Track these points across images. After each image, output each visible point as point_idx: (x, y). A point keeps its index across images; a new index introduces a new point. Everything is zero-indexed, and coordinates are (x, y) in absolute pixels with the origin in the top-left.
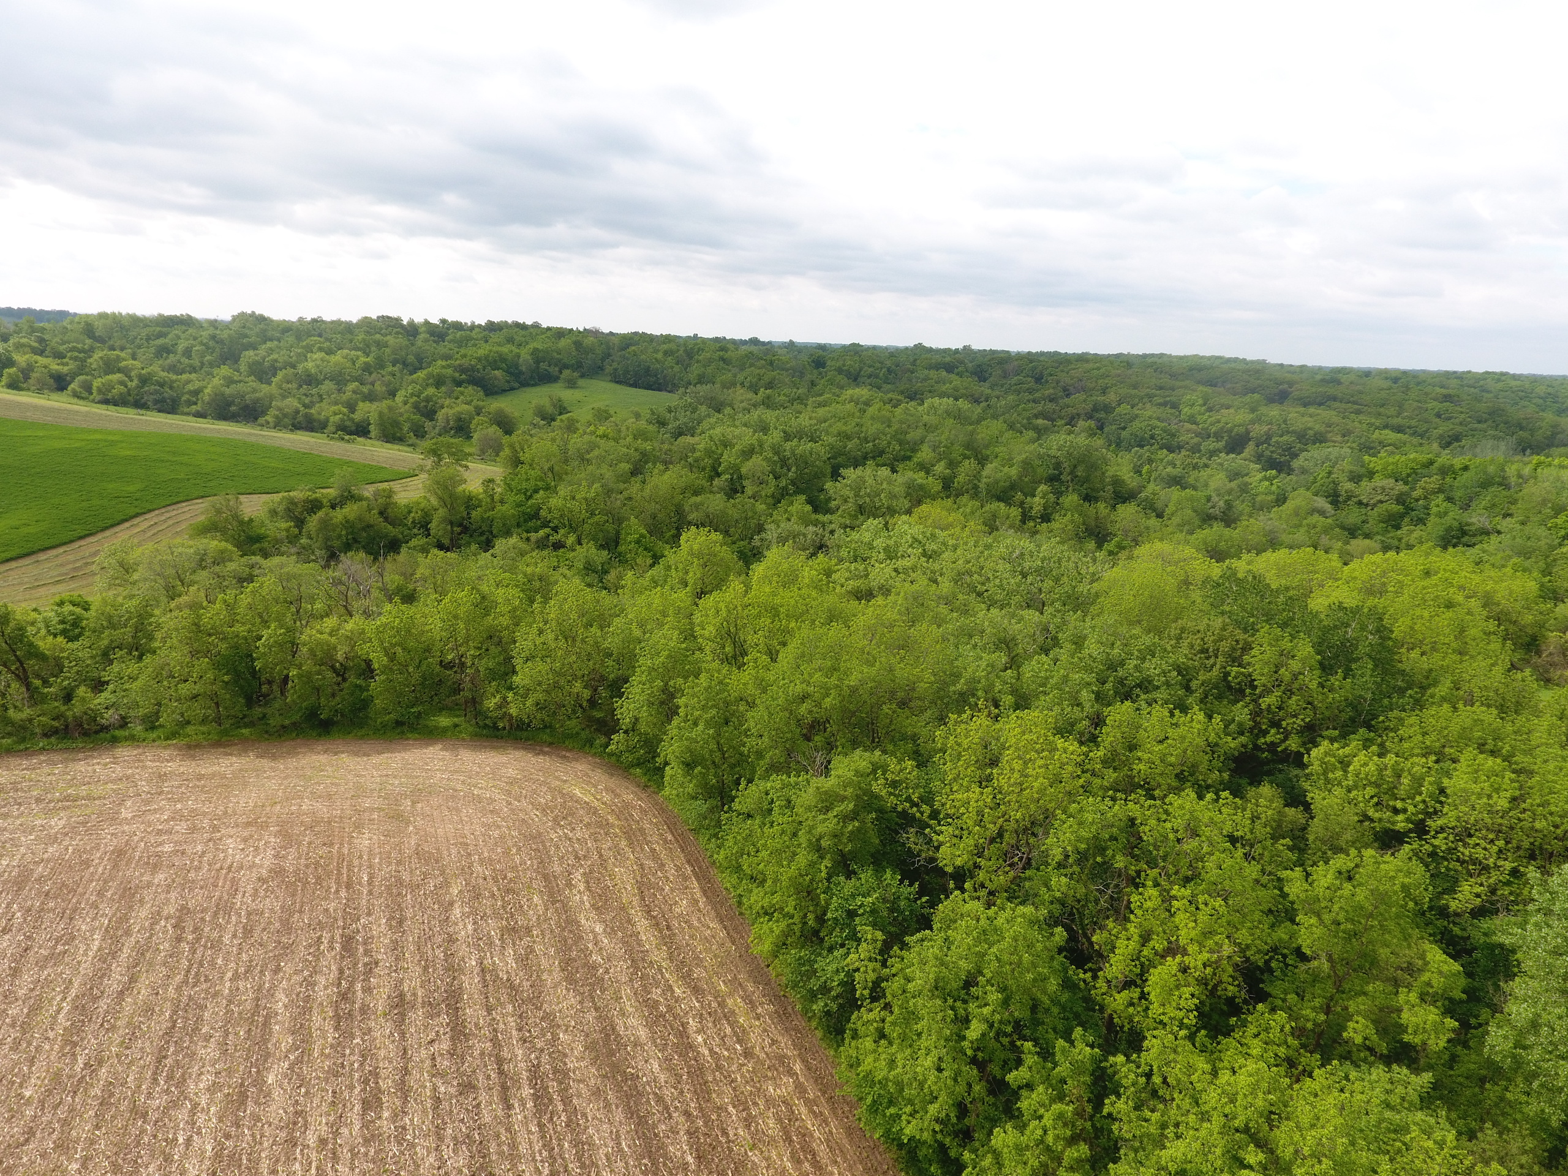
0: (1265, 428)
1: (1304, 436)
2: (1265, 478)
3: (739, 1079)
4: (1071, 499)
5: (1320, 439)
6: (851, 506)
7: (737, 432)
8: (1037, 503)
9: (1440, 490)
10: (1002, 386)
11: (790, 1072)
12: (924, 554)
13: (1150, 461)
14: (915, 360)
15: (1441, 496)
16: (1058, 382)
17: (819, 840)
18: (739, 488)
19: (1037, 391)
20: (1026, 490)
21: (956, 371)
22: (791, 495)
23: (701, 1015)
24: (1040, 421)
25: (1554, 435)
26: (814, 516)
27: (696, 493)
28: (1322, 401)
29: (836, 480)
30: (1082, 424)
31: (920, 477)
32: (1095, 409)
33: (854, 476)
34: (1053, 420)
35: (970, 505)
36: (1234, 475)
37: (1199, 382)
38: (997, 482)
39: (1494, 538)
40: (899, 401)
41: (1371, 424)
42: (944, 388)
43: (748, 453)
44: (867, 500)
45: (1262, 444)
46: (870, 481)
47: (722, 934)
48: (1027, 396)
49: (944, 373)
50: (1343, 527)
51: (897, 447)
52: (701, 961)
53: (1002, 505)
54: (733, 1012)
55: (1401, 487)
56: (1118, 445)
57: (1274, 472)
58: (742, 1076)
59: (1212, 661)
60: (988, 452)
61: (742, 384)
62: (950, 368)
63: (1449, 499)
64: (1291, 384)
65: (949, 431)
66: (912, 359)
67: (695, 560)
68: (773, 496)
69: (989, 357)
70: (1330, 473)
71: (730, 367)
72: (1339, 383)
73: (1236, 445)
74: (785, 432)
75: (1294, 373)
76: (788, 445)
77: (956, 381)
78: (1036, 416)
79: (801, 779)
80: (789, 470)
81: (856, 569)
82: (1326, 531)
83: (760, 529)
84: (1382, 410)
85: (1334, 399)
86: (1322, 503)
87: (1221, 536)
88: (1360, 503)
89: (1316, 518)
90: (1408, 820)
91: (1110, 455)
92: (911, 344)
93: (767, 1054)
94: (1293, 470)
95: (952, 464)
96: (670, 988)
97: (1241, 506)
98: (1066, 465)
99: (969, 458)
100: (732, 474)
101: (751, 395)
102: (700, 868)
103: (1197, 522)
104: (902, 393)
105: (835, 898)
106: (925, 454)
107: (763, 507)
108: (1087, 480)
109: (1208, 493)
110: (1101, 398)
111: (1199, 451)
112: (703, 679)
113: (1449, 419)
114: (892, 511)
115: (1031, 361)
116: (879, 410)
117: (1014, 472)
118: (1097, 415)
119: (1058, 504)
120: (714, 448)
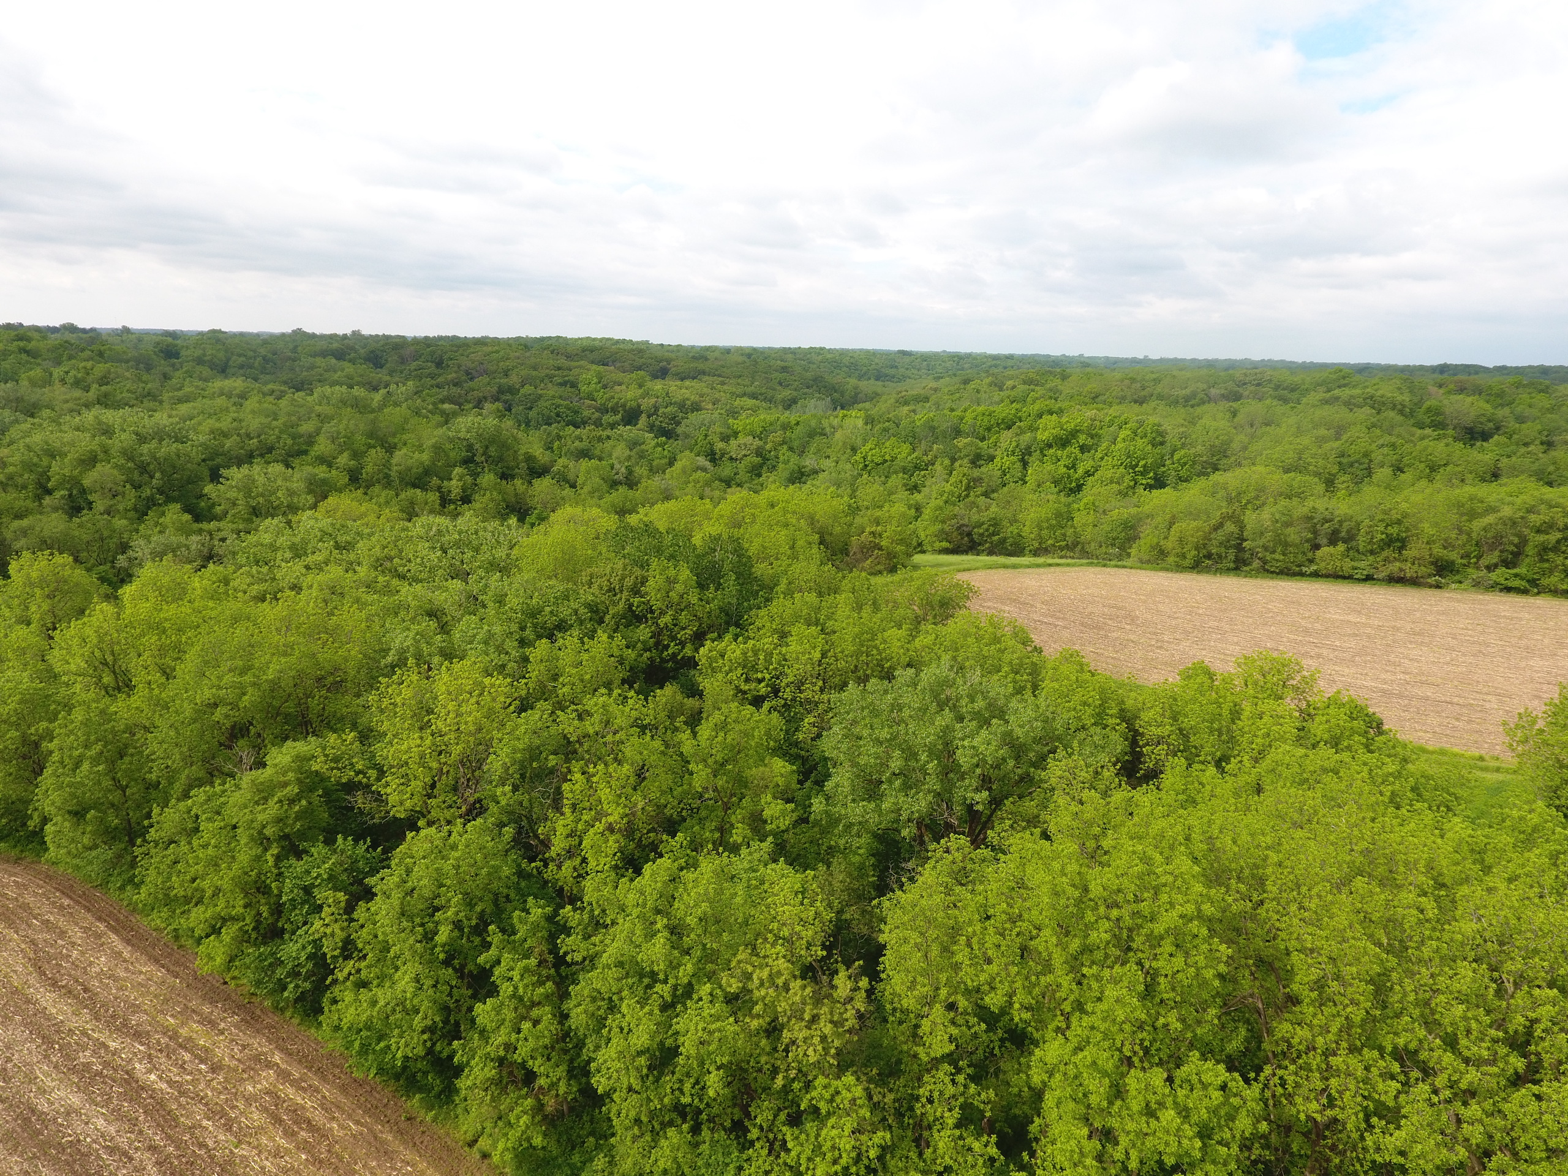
0: (653, 401)
1: (684, 406)
2: (658, 445)
3: (210, 1094)
4: (488, 478)
5: (696, 408)
6: (241, 507)
7: (68, 437)
8: (455, 486)
9: (784, 443)
10: (401, 372)
11: (269, 1065)
12: (337, 546)
13: (559, 438)
14: (296, 347)
15: (785, 447)
16: (459, 366)
17: (260, 833)
18: (83, 504)
19: (440, 375)
20: (441, 475)
21: (348, 357)
22: (160, 505)
23: (150, 1055)
24: (446, 406)
25: (856, 394)
26: (196, 526)
27: (19, 516)
28: (695, 375)
29: (219, 482)
30: (488, 406)
31: (321, 472)
32: (501, 391)
33: (240, 476)
34: (460, 405)
35: (383, 494)
36: (633, 444)
37: (593, 362)
38: (409, 469)
39: (821, 476)
40: (282, 392)
41: (732, 394)
42: (336, 377)
43: (90, 461)
44: (261, 500)
45: (652, 415)
46: (261, 480)
47: (160, 973)
48: (429, 381)
49: (334, 361)
50: (721, 480)
51: (289, 442)
52: (138, 1006)
53: (418, 491)
54: (190, 1039)
55: (757, 443)
56: (528, 424)
57: (664, 439)
58: (213, 1089)
59: (618, 596)
60: (396, 440)
61: (63, 381)
62: (340, 355)
63: (791, 449)
64: (669, 361)
65: (350, 422)
66: (291, 346)
67: (38, 591)
68: (135, 509)
69: (382, 343)
70: (706, 436)
71: (39, 361)
72: (706, 359)
73: (631, 417)
74: (137, 434)
75: (673, 351)
76: (145, 448)
77: (349, 368)
78: (443, 402)
79: (227, 785)
80: (152, 477)
81: (259, 573)
82: (708, 484)
83: (124, 547)
84: (739, 380)
85: (704, 373)
86: (702, 461)
87: (626, 497)
88: (731, 459)
89: (699, 474)
90: (767, 686)
91: (520, 435)
92: (288, 329)
93: (239, 1060)
94: (678, 436)
95: (356, 455)
96: (104, 1045)
97: (640, 471)
98: (477, 446)
99: (375, 447)
100: (70, 490)
101: (77, 393)
102: (117, 920)
103: (605, 487)
104: (285, 383)
105: (288, 881)
106: (322, 446)
107: (124, 522)
108: (501, 459)
109: (611, 461)
110: (504, 381)
111: (601, 425)
112: (78, 715)
113: (788, 386)
114: (293, 509)
115: (429, 346)
116: (259, 402)
117: (425, 457)
118: (504, 397)
119: (476, 485)
120: (35, 460)
